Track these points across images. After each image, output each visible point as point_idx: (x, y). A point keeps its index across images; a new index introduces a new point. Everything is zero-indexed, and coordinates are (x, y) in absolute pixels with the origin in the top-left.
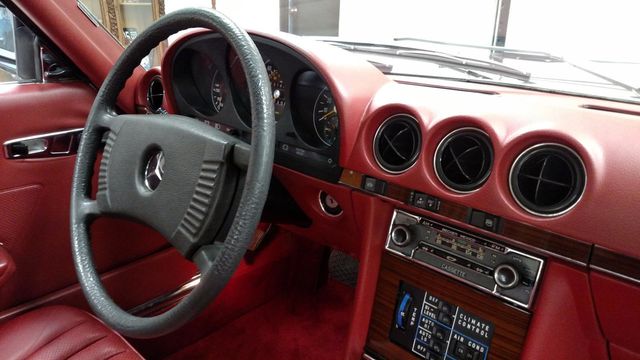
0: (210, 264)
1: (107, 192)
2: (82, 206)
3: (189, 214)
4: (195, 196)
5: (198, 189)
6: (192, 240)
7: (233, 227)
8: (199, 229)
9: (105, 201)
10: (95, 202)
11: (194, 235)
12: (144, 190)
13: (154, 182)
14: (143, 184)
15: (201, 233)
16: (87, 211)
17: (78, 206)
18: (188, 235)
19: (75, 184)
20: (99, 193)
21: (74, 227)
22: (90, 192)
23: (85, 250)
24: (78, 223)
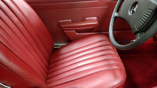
0: (139, 38)
1: (121, 12)
2: (115, 14)
3: (138, 23)
4: (142, 18)
5: (144, 17)
6: (137, 30)
7: (149, 30)
8: (140, 28)
9: (120, 14)
10: (118, 14)
11: (138, 29)
12: (130, 13)
13: (133, 12)
14: (130, 12)
15: (140, 29)
16: (116, 16)
17: (114, 14)
18: (136, 28)
19: (115, 8)
20: (120, 12)
21: (112, 18)
22: (118, 11)
23: (112, 25)
24: (113, 18)
